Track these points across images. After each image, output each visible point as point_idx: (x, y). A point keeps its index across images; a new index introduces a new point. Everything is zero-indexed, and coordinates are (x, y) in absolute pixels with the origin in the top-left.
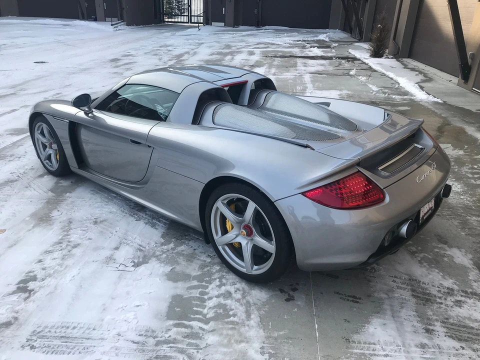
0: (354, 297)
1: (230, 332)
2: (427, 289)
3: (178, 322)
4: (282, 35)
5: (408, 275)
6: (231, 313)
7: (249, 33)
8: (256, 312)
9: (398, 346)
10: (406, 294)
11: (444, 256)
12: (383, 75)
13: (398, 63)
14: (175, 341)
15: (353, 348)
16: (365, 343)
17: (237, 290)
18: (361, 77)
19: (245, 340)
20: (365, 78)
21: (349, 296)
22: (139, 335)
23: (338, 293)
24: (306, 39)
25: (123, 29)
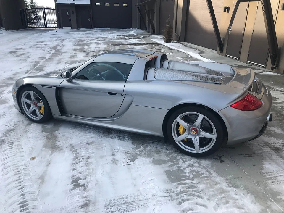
0: (248, 155)
1: (208, 181)
2: (275, 146)
3: (178, 183)
4: (108, 33)
5: (263, 141)
6: (200, 173)
7: (88, 32)
8: (212, 170)
9: (282, 171)
10: (269, 150)
11: (271, 131)
12: (178, 51)
13: (181, 44)
14: (184, 192)
15: (266, 176)
16: (269, 173)
17: (194, 162)
18: (169, 53)
19: (217, 183)
20: (171, 53)
21: (246, 155)
22: (165, 193)
23: (240, 154)
24: (124, 34)
25: (3, 32)
